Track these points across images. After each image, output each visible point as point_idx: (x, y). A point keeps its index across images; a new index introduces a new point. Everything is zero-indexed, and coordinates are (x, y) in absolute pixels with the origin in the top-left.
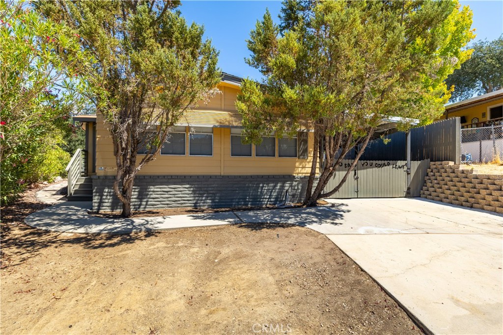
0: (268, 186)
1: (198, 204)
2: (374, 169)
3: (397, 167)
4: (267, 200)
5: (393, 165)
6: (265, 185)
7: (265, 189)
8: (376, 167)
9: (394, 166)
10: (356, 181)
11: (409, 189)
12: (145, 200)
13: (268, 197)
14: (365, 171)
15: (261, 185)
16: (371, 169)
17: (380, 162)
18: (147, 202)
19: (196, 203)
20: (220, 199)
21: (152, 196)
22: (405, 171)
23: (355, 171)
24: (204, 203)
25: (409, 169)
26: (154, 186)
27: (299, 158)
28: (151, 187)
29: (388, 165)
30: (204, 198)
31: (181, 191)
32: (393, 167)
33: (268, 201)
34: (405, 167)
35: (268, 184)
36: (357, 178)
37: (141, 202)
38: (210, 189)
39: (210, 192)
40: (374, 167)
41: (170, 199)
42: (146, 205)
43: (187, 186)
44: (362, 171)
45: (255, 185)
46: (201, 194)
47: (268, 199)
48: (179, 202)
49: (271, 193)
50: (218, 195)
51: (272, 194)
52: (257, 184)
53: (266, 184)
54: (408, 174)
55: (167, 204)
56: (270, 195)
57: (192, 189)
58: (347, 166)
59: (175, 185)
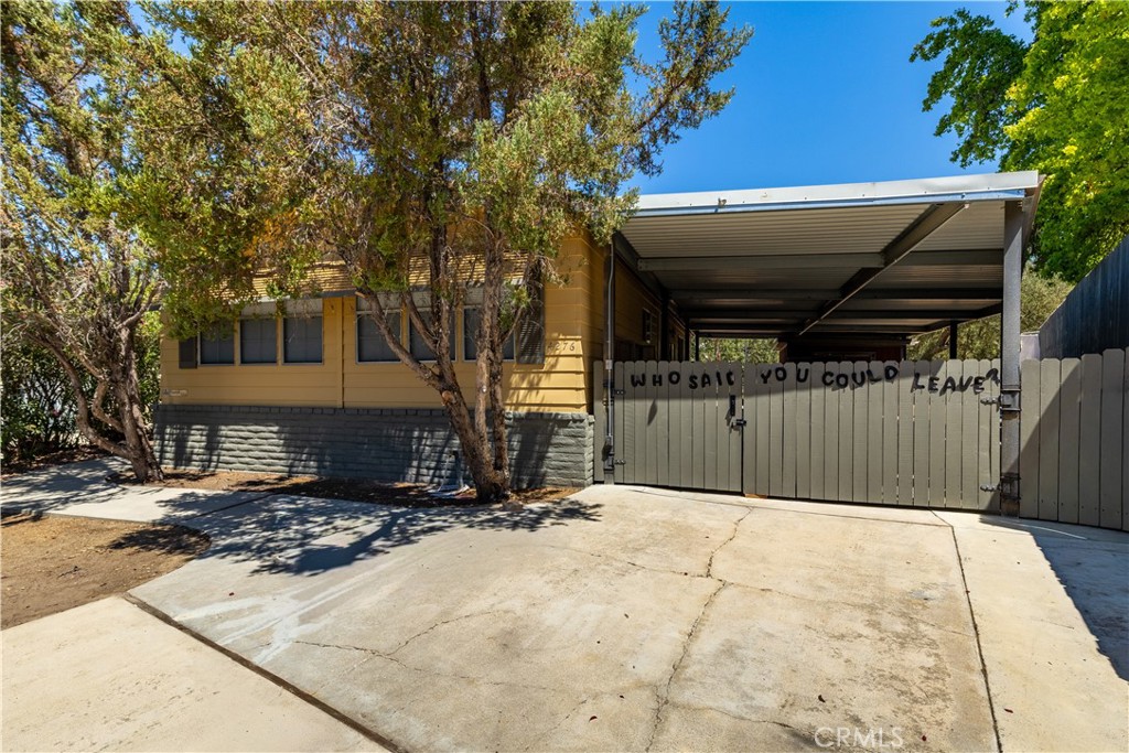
0: (432, 438)
1: (295, 469)
2: (817, 393)
3: (940, 385)
4: (431, 472)
5: (917, 376)
6: (425, 434)
7: (425, 445)
8: (827, 384)
9: (924, 381)
10: (735, 434)
11: (1007, 479)
12: (216, 453)
13: (433, 465)
14: (776, 399)
15: (416, 434)
16: (803, 395)
17: (846, 367)
18: (219, 455)
19: (291, 466)
20: (333, 462)
21: (225, 446)
22: (987, 403)
23: (733, 398)
24: (304, 467)
25: (1012, 393)
26: (226, 425)
27: (518, 362)
28: (223, 427)
29: (889, 378)
30: (304, 457)
31: (266, 439)
32: (916, 386)
33: (434, 476)
34: (986, 384)
35: (431, 432)
36: (741, 424)
37: (211, 455)
38: (313, 437)
39: (314, 443)
40: (817, 387)
41: (251, 454)
42: (218, 462)
43: (275, 429)
44: (763, 400)
45: (402, 434)
46: (299, 447)
47: (436, 469)
48: (264, 461)
49: (440, 457)
50: (328, 451)
51: (443, 459)
52: (406, 431)
53: (429, 431)
54: (1007, 413)
55: (247, 463)
56: (439, 461)
57: (283, 436)
58: (699, 381)
59: (256, 425)
